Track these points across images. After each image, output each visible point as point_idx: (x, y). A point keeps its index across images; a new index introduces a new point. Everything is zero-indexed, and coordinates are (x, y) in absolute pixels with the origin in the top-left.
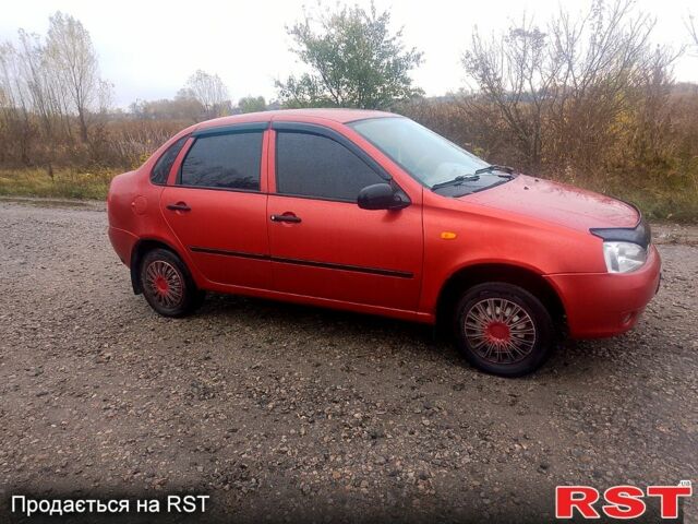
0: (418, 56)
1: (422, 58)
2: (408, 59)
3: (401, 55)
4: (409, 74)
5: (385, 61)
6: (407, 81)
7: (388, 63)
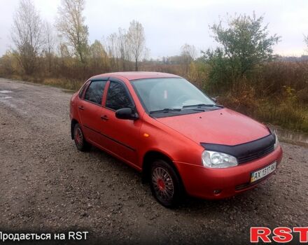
0: (277, 39)
1: (279, 40)
2: (272, 39)
3: (268, 37)
4: (272, 47)
5: (258, 41)
6: (270, 51)
7: (260, 42)
